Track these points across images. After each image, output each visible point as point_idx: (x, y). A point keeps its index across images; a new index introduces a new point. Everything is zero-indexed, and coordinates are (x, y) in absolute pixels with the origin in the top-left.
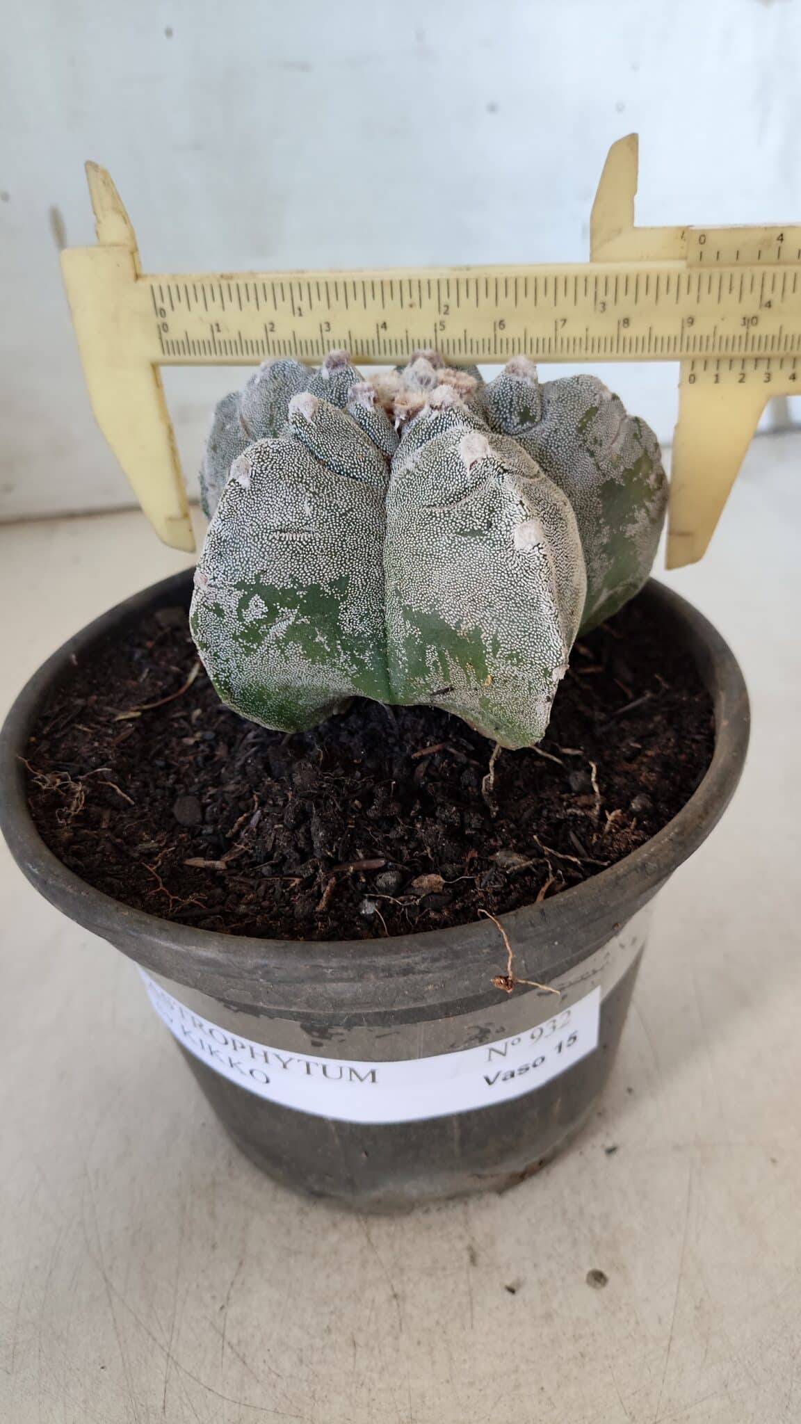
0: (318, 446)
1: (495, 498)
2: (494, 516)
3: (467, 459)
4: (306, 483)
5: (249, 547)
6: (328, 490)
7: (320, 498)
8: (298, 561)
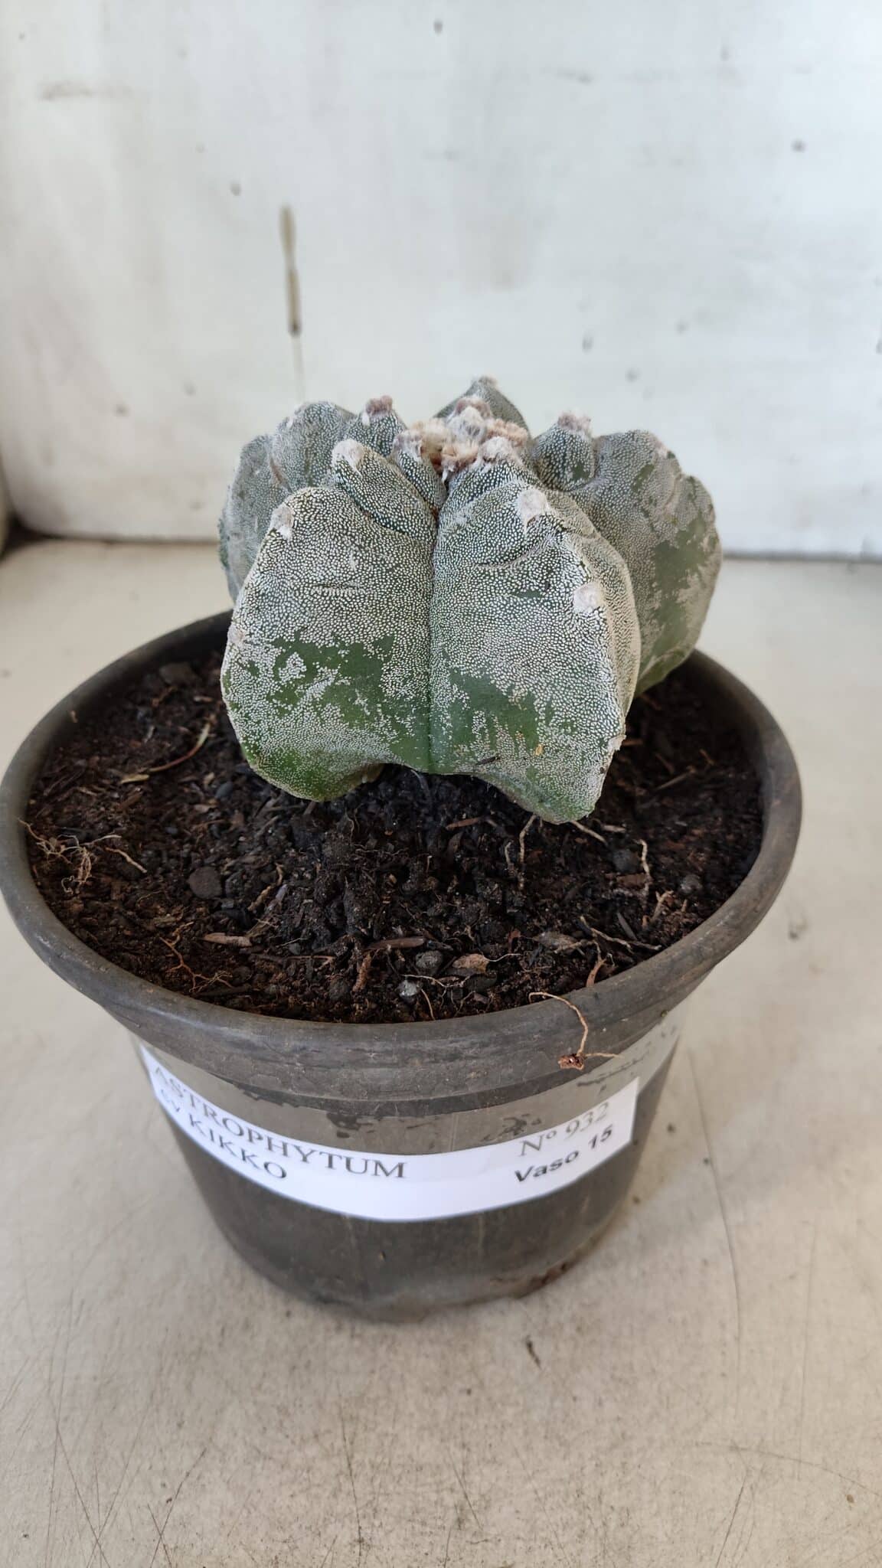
0: (363, 496)
1: (553, 558)
2: (552, 577)
3: (525, 516)
4: (351, 535)
5: (290, 602)
6: (374, 543)
7: (366, 552)
8: (342, 618)
